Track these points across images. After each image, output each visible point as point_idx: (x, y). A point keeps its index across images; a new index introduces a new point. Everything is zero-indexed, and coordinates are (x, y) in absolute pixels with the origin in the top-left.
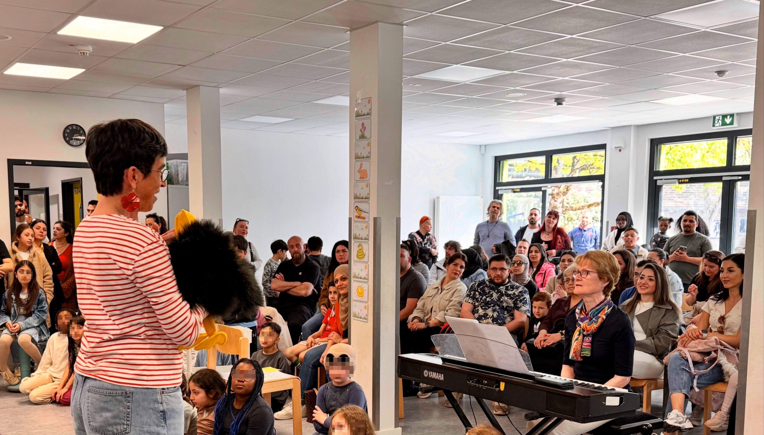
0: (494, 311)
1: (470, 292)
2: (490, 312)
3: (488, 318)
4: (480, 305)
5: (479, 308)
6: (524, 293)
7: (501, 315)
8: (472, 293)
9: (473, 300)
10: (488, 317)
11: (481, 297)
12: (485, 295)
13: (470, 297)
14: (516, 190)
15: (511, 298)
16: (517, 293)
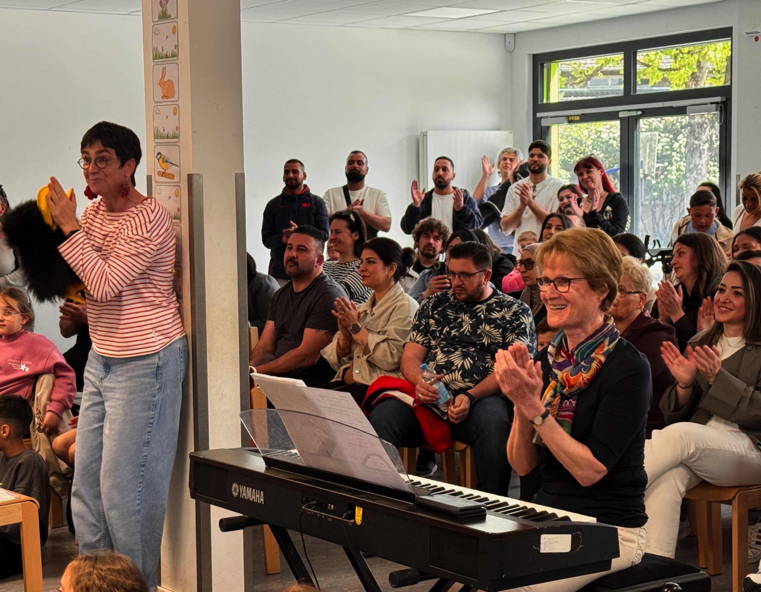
0: (465, 356)
1: (419, 320)
2: (457, 360)
3: (454, 371)
4: (439, 345)
5: (438, 350)
6: (520, 313)
7: (479, 363)
8: (423, 321)
9: (425, 335)
10: (454, 368)
11: (440, 328)
12: (448, 325)
13: (419, 331)
14: (573, 118)
15: (497, 327)
16: (508, 317)
